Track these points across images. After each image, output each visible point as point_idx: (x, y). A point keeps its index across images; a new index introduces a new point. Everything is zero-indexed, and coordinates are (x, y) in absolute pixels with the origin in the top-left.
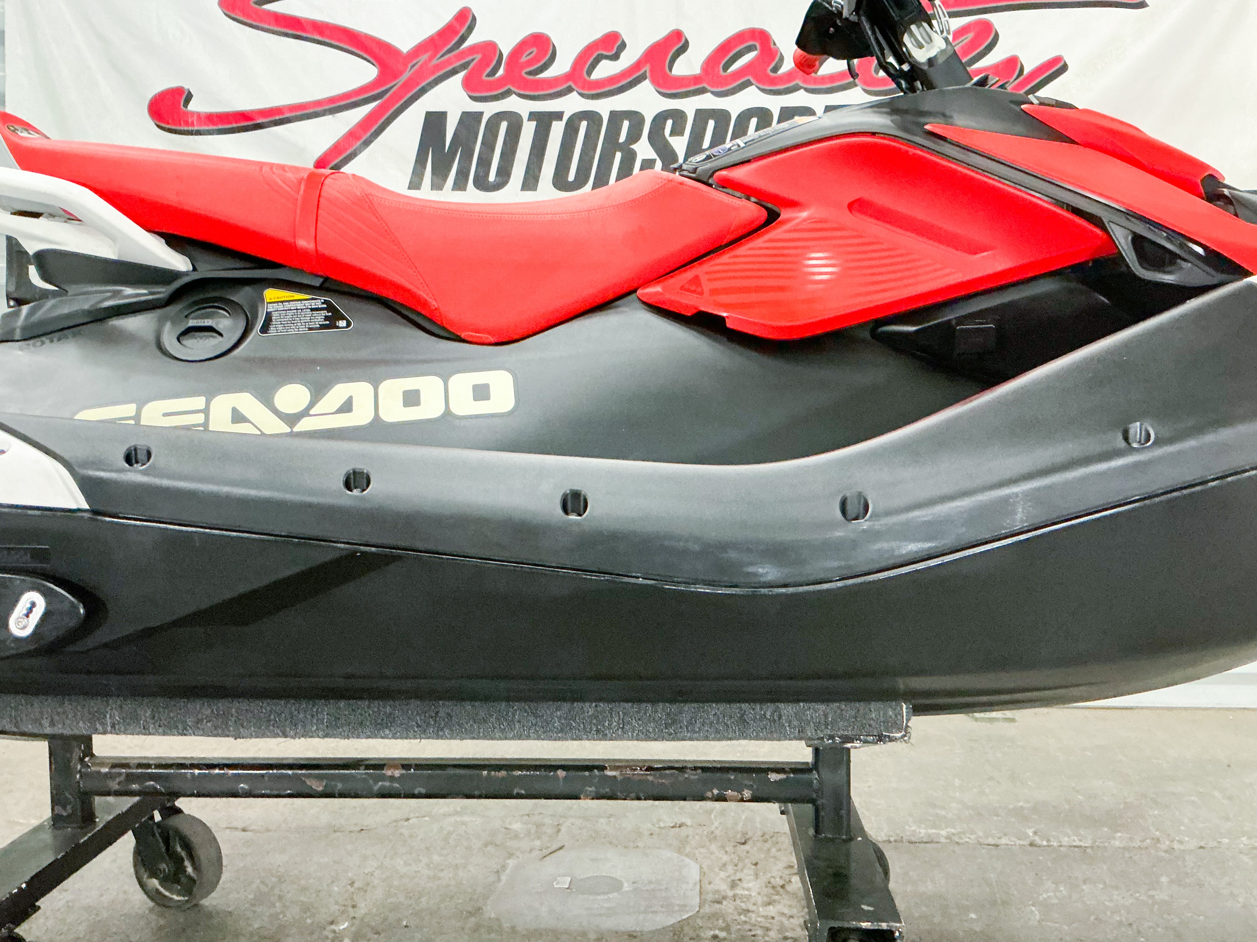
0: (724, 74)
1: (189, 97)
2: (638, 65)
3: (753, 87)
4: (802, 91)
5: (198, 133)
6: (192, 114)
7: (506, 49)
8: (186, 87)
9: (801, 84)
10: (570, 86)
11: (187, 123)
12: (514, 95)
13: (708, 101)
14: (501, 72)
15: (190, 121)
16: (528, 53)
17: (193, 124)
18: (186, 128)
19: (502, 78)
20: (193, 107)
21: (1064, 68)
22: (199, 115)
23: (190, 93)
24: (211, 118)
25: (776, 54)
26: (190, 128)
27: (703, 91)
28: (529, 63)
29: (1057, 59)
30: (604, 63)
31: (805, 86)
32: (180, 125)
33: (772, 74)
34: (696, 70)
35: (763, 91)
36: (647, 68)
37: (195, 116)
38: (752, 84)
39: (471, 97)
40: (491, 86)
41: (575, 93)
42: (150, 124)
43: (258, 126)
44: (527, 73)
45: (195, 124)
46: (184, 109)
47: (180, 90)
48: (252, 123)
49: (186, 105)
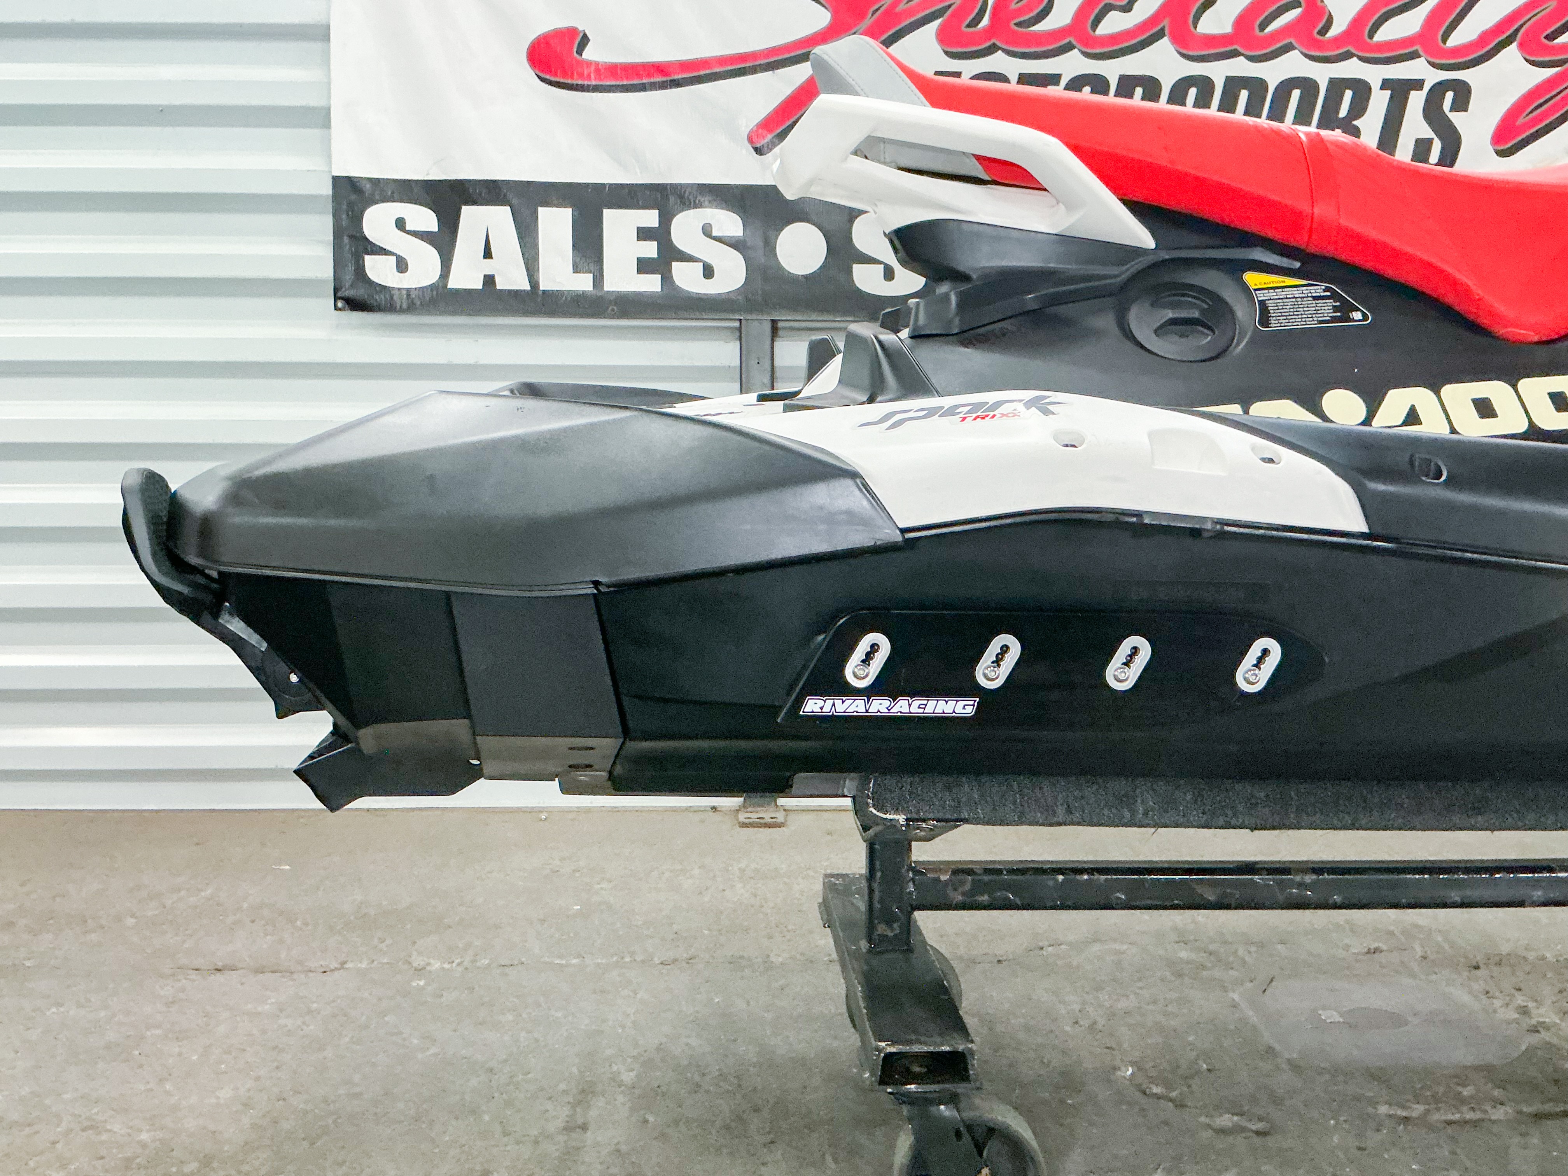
0: (1261, 34)
1: (585, 40)
2: (1154, 19)
3: (1296, 53)
4: (1355, 59)
5: (596, 89)
6: (589, 63)
8: (581, 29)
9: (1354, 51)
10: (1070, 42)
11: (581, 76)
12: (1000, 52)
13: (1240, 67)
14: (985, 22)
15: (586, 73)
17: (588, 78)
18: (580, 82)
19: (985, 30)
20: (589, 54)
22: (597, 64)
23: (585, 35)
24: (613, 70)
25: (1325, 13)
26: (586, 83)
27: (1234, 54)
28: (1020, 12)
30: (1113, 14)
31: (1360, 54)
32: (572, 78)
33: (1319, 37)
34: (1228, 29)
35: (1307, 56)
36: (1166, 23)
37: (594, 67)
38: (1294, 48)
39: (946, 53)
40: (973, 39)
41: (1076, 50)
42: (529, 74)
43: (676, 84)
44: (1016, 24)
45: (593, 76)
46: (578, 57)
47: (572, 32)
48: (669, 78)
49: (580, 52)
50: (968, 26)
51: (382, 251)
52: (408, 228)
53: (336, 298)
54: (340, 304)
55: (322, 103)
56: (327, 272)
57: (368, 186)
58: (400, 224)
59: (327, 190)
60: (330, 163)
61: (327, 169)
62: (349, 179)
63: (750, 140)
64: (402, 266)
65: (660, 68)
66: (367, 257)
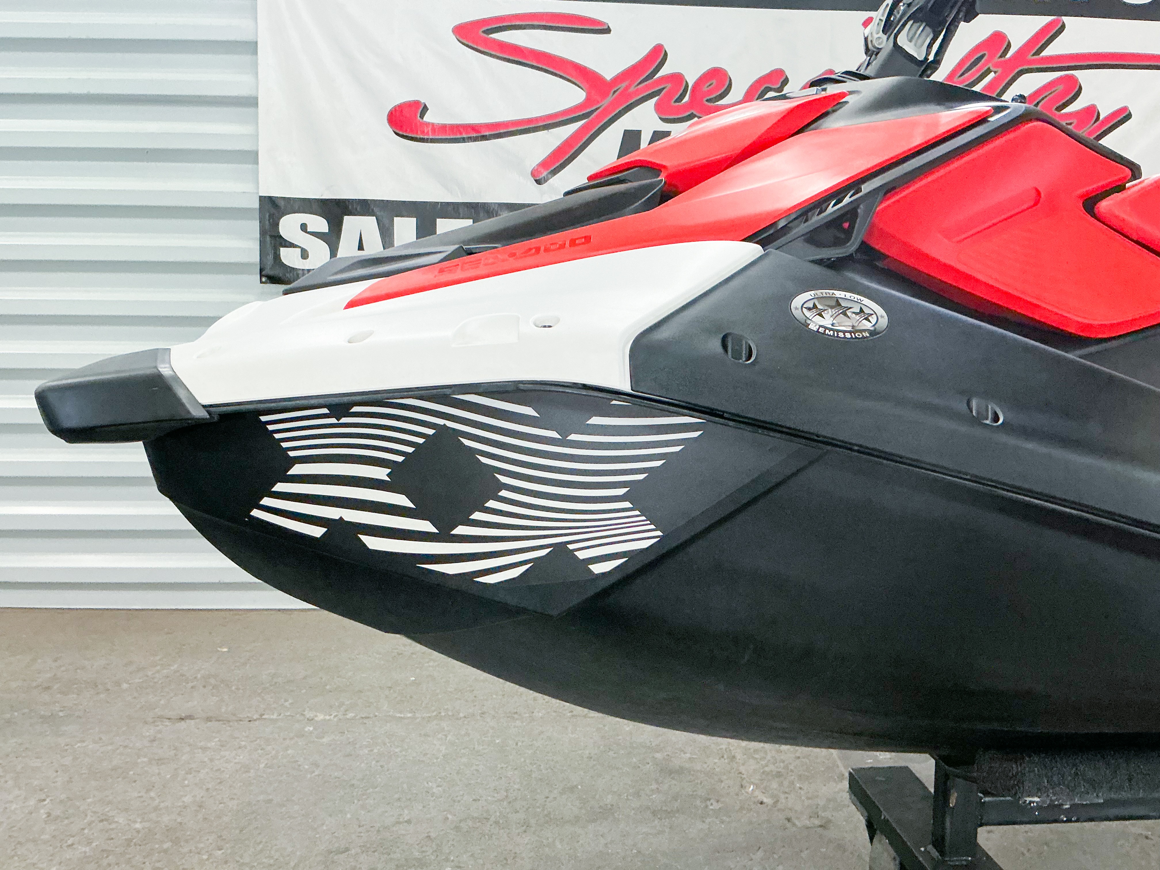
1: (425, 109)
5: (433, 141)
6: (427, 124)
7: (691, 80)
11: (423, 132)
12: (695, 118)
14: (686, 99)
15: (425, 130)
16: (709, 84)
17: (428, 134)
18: (421, 136)
19: (687, 104)
20: (427, 118)
21: (1129, 116)
22: (433, 124)
23: (425, 105)
24: (444, 128)
26: (426, 137)
28: (710, 92)
29: (1125, 109)
32: (417, 133)
37: (431, 126)
39: (661, 119)
40: (679, 110)
42: (389, 131)
43: (484, 138)
44: (707, 101)
45: (430, 133)
46: (421, 120)
47: (417, 103)
48: (479, 135)
49: (422, 116)
50: (676, 101)
51: (292, 245)
52: (308, 230)
53: (261, 276)
54: (264, 279)
55: (254, 148)
56: (256, 258)
57: (282, 203)
58: (304, 227)
59: (257, 205)
60: (258, 188)
61: (255, 191)
62: (270, 198)
63: (533, 174)
64: (305, 255)
65: (474, 128)
66: (282, 249)
